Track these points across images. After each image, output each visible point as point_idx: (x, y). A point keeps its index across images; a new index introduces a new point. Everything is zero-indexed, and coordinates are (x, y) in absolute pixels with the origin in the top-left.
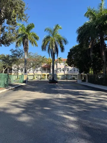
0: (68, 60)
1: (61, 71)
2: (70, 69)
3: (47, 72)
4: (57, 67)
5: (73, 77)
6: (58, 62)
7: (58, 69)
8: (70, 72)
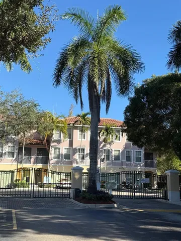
0: (127, 122)
1: (83, 158)
2: (114, 153)
3: (36, 162)
4: (71, 144)
5: (123, 178)
6: (76, 128)
7: (75, 151)
8: (114, 164)
